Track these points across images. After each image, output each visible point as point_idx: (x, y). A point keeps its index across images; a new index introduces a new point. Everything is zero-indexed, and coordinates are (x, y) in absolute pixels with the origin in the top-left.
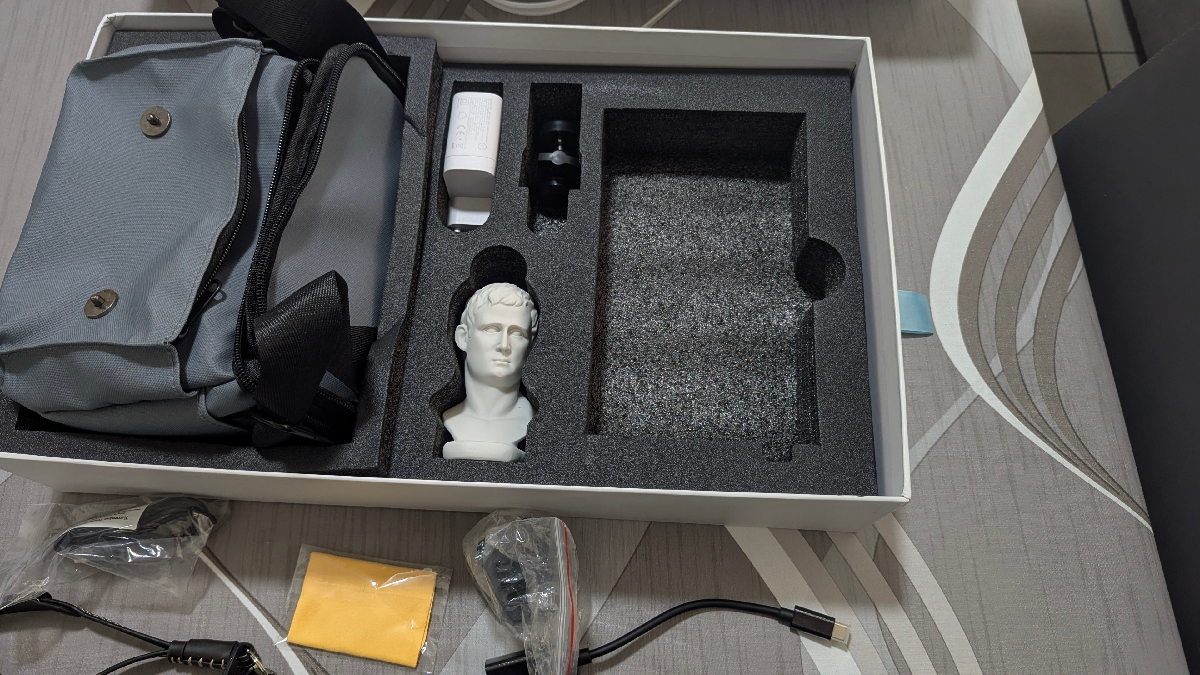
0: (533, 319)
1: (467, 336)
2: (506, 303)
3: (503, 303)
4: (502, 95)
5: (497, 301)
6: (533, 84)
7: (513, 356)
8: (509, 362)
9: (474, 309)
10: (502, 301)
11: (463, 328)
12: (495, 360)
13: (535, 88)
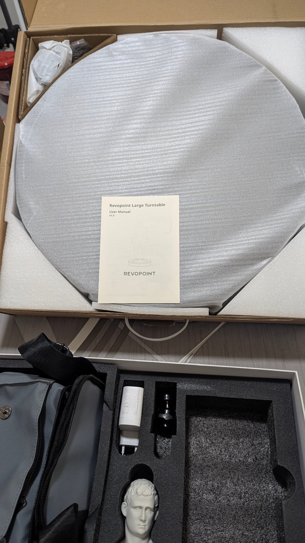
0: (156, 501)
1: (127, 508)
2: (145, 495)
3: (143, 495)
4: (144, 388)
5: (140, 494)
6: (156, 382)
7: (147, 522)
8: (145, 526)
9: (130, 497)
10: (143, 494)
11: (125, 504)
12: (139, 525)
13: (157, 383)
